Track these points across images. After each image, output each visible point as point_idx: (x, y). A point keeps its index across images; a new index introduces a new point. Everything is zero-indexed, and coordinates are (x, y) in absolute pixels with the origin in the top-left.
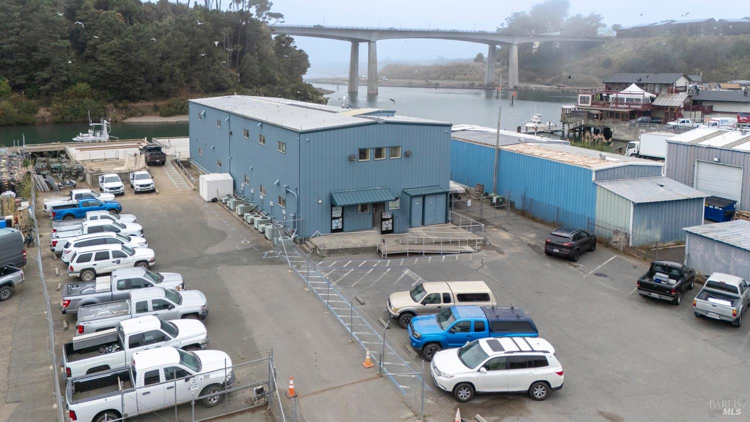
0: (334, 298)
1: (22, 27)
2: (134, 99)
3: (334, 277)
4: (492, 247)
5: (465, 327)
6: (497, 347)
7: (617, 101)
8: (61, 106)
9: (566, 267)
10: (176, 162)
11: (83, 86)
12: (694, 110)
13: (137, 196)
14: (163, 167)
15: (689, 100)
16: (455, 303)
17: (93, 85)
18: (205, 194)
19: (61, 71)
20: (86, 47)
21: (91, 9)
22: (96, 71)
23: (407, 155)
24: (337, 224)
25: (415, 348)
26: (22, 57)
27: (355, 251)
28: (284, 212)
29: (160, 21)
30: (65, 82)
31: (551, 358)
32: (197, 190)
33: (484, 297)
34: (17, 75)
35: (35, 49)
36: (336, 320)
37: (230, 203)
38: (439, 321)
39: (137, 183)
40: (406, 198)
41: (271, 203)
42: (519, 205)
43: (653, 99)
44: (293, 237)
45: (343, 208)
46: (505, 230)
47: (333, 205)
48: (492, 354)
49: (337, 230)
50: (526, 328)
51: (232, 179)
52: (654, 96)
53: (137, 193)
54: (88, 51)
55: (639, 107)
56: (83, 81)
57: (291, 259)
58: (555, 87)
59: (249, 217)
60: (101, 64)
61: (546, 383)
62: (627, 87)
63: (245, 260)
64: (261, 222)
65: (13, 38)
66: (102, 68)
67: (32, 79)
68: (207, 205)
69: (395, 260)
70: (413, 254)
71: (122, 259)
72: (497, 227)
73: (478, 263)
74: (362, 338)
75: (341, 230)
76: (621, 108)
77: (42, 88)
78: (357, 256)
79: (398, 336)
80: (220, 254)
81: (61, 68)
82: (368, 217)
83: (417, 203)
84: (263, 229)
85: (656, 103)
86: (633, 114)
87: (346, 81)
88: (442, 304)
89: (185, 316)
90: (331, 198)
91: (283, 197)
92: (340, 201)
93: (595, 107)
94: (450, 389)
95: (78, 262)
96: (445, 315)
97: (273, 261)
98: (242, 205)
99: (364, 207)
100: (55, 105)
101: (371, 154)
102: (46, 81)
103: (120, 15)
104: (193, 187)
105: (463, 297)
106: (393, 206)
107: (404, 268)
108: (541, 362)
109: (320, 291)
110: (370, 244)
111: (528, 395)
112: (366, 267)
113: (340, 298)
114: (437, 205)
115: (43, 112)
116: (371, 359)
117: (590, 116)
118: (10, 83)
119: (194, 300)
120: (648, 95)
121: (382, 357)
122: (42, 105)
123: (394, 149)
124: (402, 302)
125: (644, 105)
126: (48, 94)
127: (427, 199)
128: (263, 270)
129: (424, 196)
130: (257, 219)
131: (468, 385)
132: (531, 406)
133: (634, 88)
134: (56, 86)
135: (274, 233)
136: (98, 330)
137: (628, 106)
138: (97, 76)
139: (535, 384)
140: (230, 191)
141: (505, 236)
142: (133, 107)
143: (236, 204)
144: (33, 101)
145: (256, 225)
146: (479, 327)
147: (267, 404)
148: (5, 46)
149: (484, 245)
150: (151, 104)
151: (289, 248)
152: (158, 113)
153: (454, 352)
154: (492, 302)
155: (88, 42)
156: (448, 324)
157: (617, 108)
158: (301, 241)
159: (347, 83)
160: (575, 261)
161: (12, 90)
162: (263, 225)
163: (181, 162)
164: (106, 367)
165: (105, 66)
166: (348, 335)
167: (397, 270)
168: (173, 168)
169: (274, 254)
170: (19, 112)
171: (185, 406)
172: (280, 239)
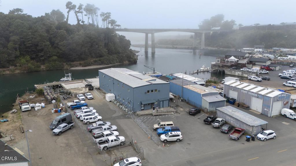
0: (142, 126)
1: (32, 38)
2: (73, 61)
3: (142, 121)
4: (178, 113)
5: (167, 130)
6: (171, 133)
7: (228, 61)
8: (48, 65)
9: (193, 117)
10: (96, 88)
11: (55, 58)
12: (250, 64)
13: (89, 101)
14: (93, 91)
15: (248, 61)
16: (166, 126)
17: (59, 57)
18: (108, 99)
19: (47, 52)
20: (54, 43)
21: (54, 30)
22: (59, 52)
23: (159, 91)
24: (143, 108)
25: (158, 134)
26: (33, 48)
27: (147, 115)
28: (130, 106)
29: (79, 32)
30: (49, 56)
31: (180, 135)
32: (105, 98)
33: (172, 125)
34: (32, 54)
35: (37, 45)
36: (143, 130)
37: (115, 102)
38: (162, 129)
39: (88, 97)
40: (159, 101)
41: (126, 103)
42: (187, 101)
43: (238, 61)
44: (132, 112)
45: (144, 105)
46: (182, 108)
47: (141, 104)
48: (170, 135)
49: (143, 110)
50: (178, 130)
51: (114, 95)
52: (239, 60)
53: (89, 99)
54: (55, 45)
55: (234, 64)
56: (55, 55)
57: (133, 117)
58: (217, 48)
59: (121, 106)
60: (61, 50)
61: (179, 139)
62: (230, 57)
63: (122, 118)
64: (124, 108)
65: (30, 42)
66: (61, 51)
67: (37, 55)
68: (109, 103)
69: (156, 117)
70: (160, 115)
71: (95, 119)
72: (180, 107)
73: (174, 117)
74: (148, 133)
75: (144, 110)
76: (228, 64)
77: (41, 59)
78: (147, 116)
79: (155, 132)
80: (116, 117)
81: (47, 51)
82: (150, 106)
83: (162, 102)
84: (125, 110)
85: (239, 62)
86: (232, 66)
87: (144, 46)
88: (164, 126)
89: (113, 131)
90: (141, 103)
91: (129, 102)
92: (143, 103)
93: (221, 63)
94: (163, 141)
95: (86, 120)
96: (164, 128)
97: (128, 118)
98: (119, 103)
99: (149, 104)
100: (46, 64)
101: (150, 91)
102: (42, 56)
103: (65, 31)
104: (104, 97)
105: (168, 125)
106: (156, 103)
107: (158, 118)
108: (178, 136)
109: (139, 124)
110: (150, 113)
111: (176, 141)
112: (149, 119)
113: (144, 126)
114: (166, 103)
115: (43, 67)
116: (150, 137)
117: (219, 66)
118: (30, 57)
119: (114, 127)
120: (236, 60)
121: (152, 136)
122: (42, 64)
123: (156, 90)
124: (156, 126)
125: (235, 63)
126: (43, 60)
127: (164, 101)
128: (126, 120)
129: (163, 101)
130: (123, 107)
131: (166, 140)
132: (177, 143)
133: (233, 58)
134: (46, 58)
135: (128, 111)
136: (97, 134)
137: (230, 63)
138: (60, 54)
139: (177, 139)
140: (114, 98)
141: (182, 109)
142: (72, 64)
143: (117, 103)
144: (38, 63)
145: (123, 109)
146: (169, 130)
147: (131, 145)
148: (27, 45)
149: (176, 112)
150: (79, 62)
151: (132, 114)
152: (81, 66)
153: (164, 135)
154: (173, 126)
155: (55, 42)
156: (164, 130)
157: (227, 64)
158: (134, 113)
159: (144, 47)
160: (195, 115)
161: (31, 59)
162: (125, 109)
163: (98, 88)
164: (102, 140)
165: (62, 50)
166: (145, 133)
167: (156, 119)
168: (96, 91)
169: (128, 116)
170: (35, 67)
171: (118, 145)
172: (130, 112)
